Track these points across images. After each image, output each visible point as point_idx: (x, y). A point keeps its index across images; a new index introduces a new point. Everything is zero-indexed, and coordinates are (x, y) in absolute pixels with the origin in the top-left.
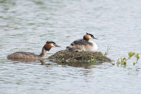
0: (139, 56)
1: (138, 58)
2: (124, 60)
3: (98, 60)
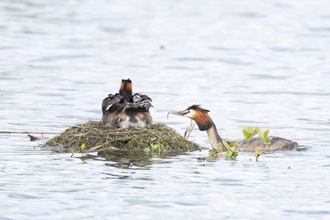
2: (232, 146)
3: (168, 146)
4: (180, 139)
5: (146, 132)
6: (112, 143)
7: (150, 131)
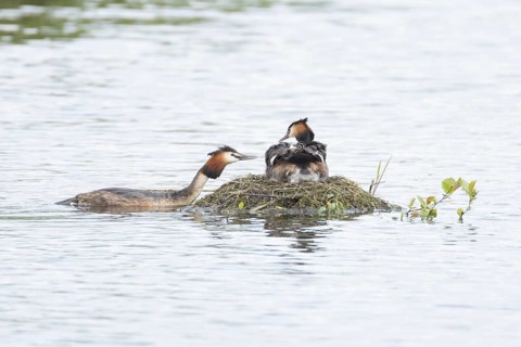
0: (476, 188)
1: (473, 194)
2: (429, 202)
3: (348, 205)
4: (364, 195)
5: (320, 187)
6: (279, 202)
7: (326, 185)
